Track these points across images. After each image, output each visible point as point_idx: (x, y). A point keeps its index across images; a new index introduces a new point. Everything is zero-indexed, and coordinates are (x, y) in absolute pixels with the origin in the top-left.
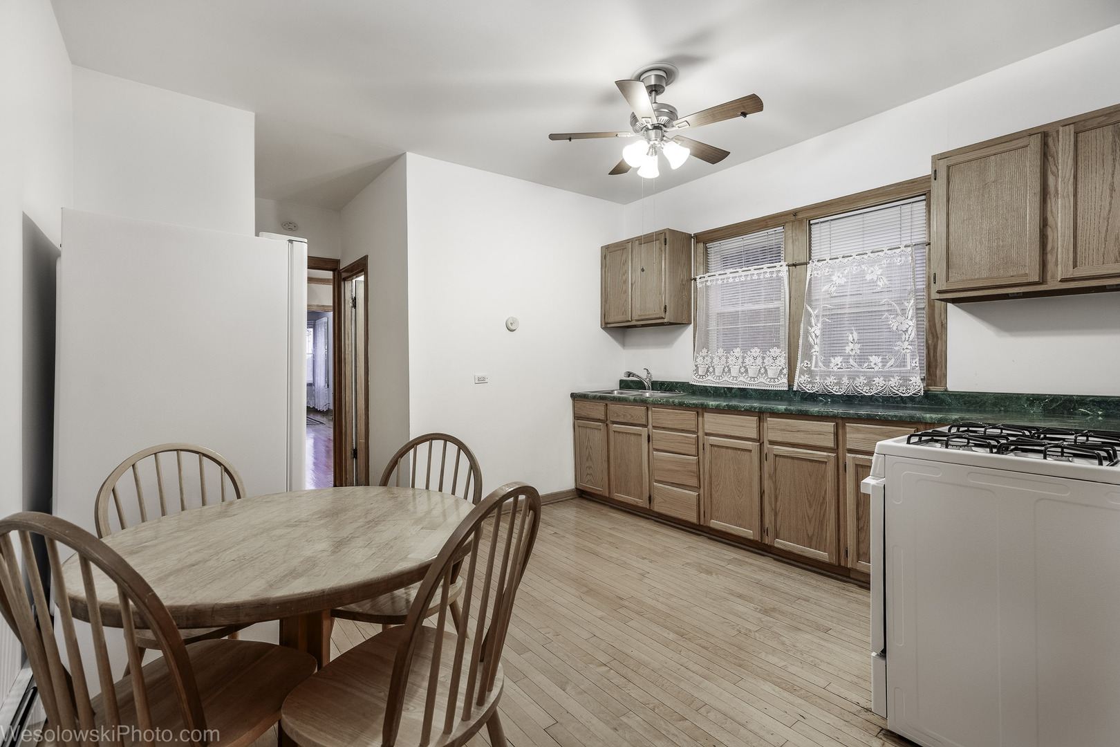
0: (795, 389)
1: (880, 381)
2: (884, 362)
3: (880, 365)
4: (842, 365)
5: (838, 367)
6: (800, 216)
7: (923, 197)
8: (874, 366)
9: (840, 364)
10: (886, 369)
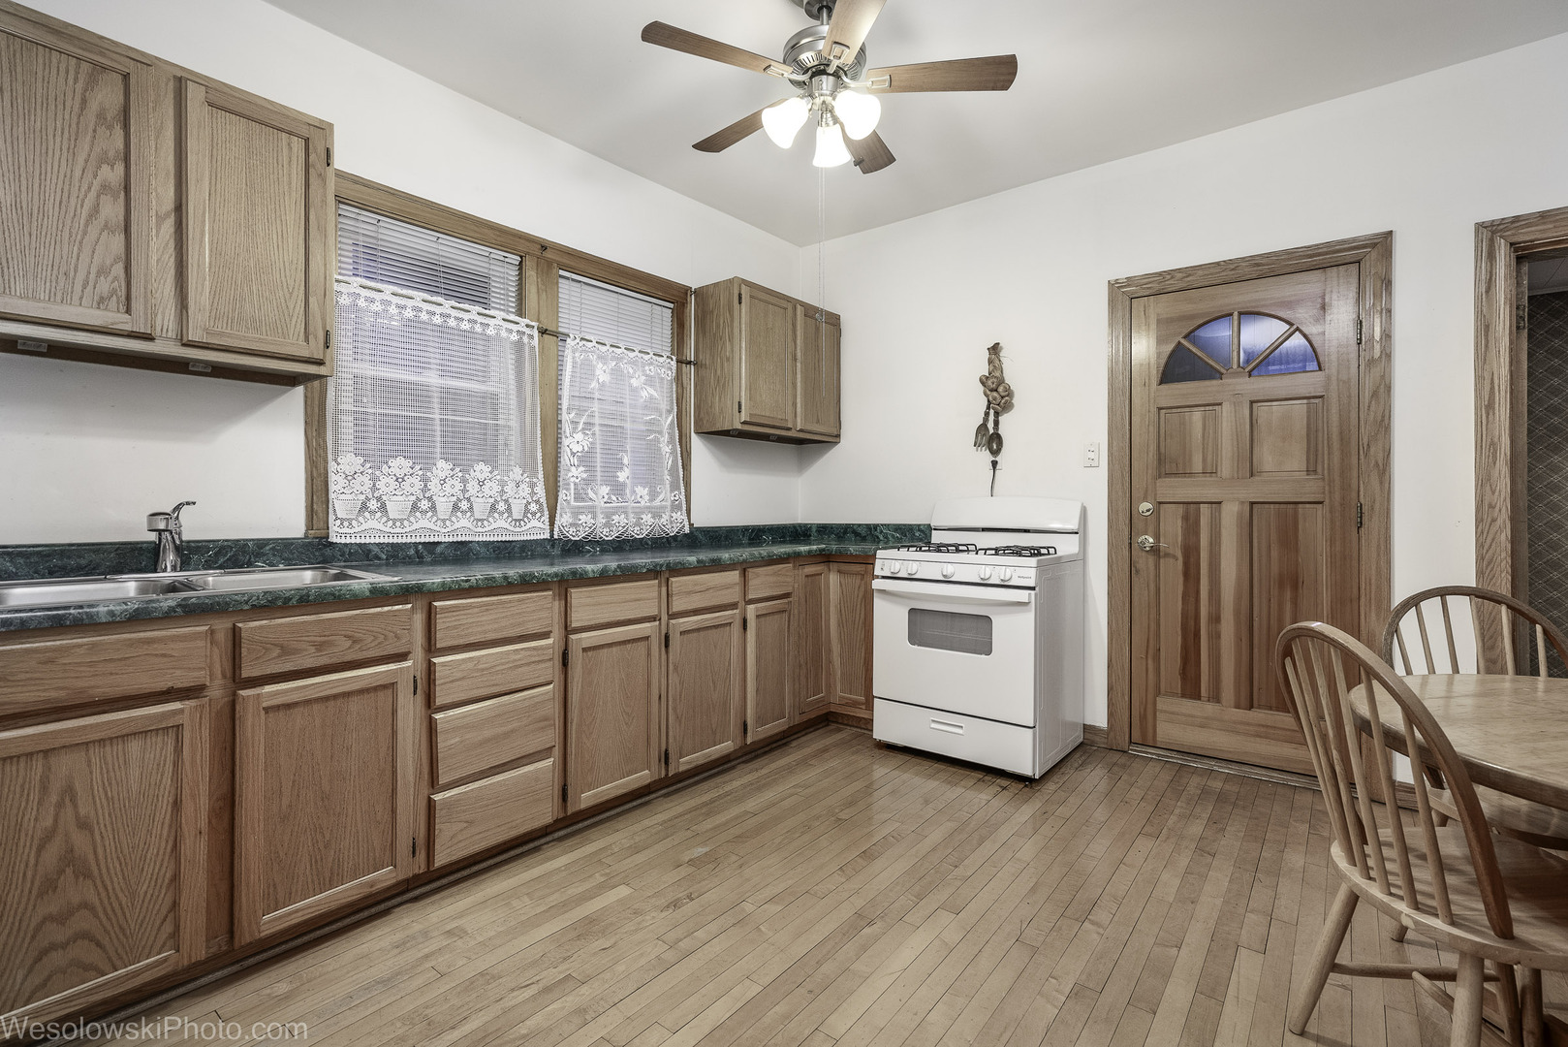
0: (556, 537)
1: (647, 518)
2: (653, 495)
3: (647, 498)
4: (610, 498)
5: (605, 500)
6: (548, 254)
7: (672, 306)
8: (640, 500)
9: (606, 497)
10: (657, 503)
